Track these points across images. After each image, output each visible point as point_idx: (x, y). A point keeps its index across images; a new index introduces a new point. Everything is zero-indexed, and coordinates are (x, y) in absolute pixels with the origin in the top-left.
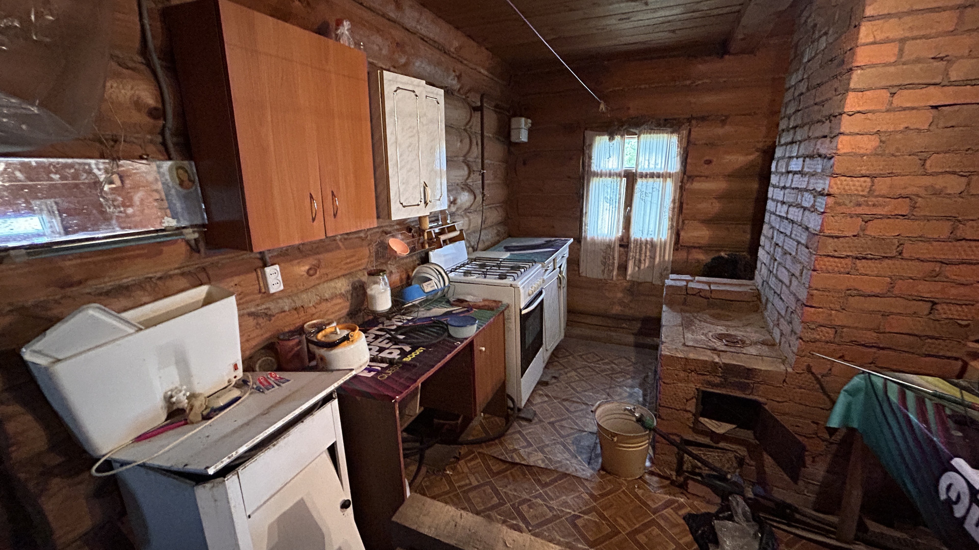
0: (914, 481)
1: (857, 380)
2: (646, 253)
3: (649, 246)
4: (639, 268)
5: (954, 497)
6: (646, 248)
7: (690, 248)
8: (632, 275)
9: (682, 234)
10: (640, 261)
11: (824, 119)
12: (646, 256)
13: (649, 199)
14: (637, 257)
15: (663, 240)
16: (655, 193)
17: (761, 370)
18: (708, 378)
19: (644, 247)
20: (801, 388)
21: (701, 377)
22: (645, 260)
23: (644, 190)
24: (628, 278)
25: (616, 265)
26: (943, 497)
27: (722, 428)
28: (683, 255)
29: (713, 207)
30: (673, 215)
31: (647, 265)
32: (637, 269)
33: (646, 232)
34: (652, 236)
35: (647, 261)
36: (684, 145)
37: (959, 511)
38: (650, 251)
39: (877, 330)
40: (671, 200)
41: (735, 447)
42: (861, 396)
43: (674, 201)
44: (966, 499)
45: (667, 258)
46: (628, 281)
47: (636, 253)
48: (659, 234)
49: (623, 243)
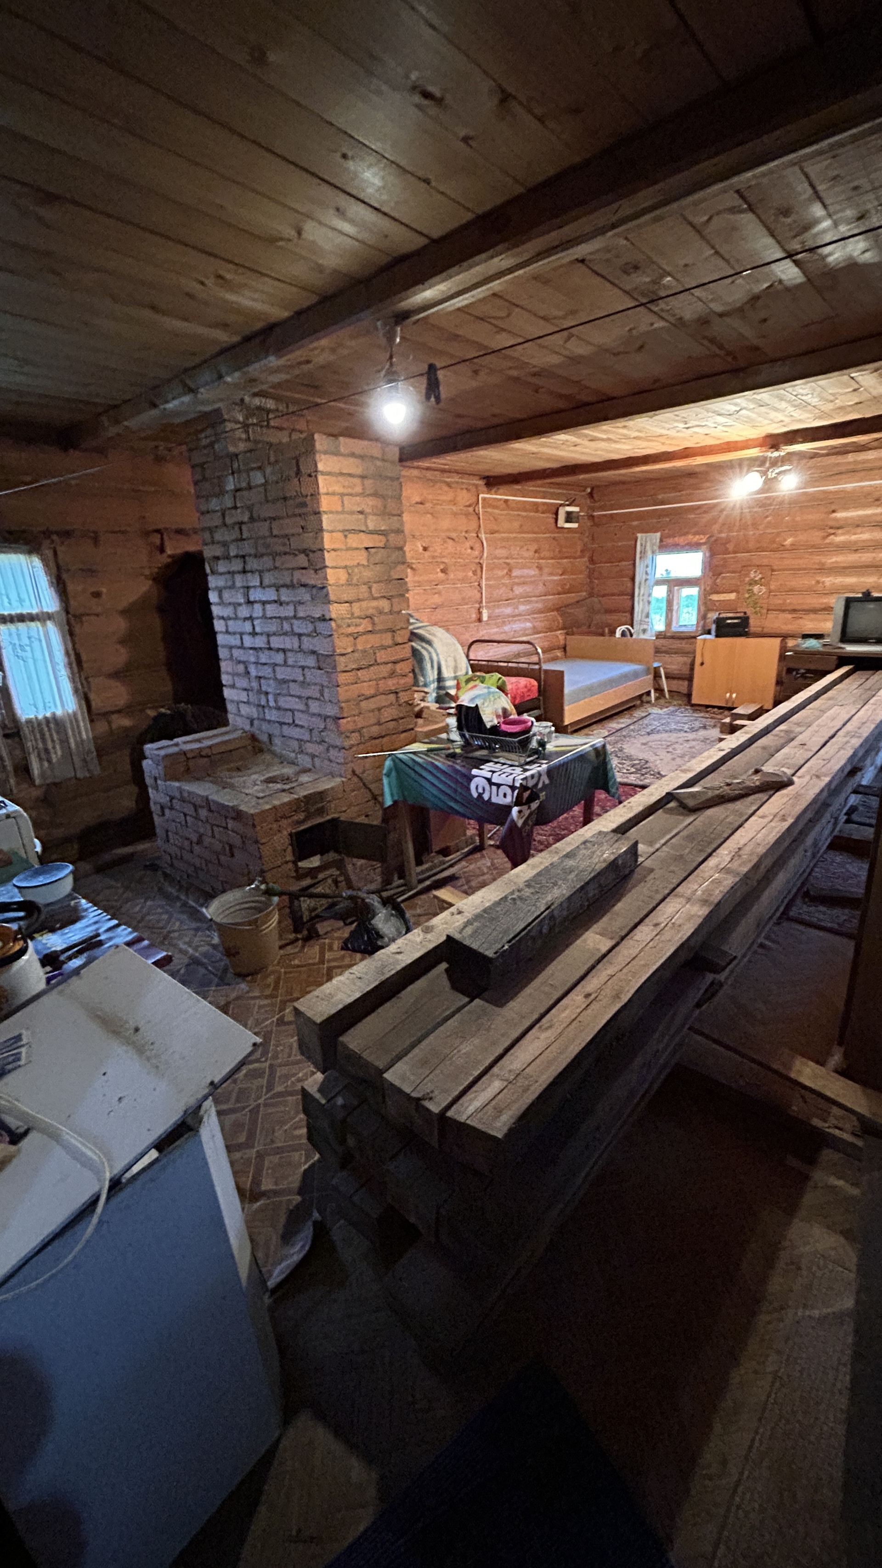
0: (456, 801)
1: (388, 763)
2: (51, 735)
3: (52, 726)
4: (49, 761)
5: (480, 790)
6: (49, 730)
7: (106, 715)
8: (43, 775)
9: (92, 696)
10: (47, 750)
11: (297, 553)
12: (53, 741)
13: (29, 654)
14: (41, 745)
15: (70, 711)
16: (36, 644)
17: (328, 789)
18: (295, 818)
19: (46, 729)
20: (354, 791)
21: (290, 821)
22: (54, 748)
23: (17, 642)
24: (37, 782)
25: (10, 768)
26: (475, 795)
27: (315, 862)
28: (102, 727)
29: (120, 656)
30: (73, 673)
31: (59, 753)
32: (46, 764)
33: (40, 706)
34: (53, 710)
35: (58, 747)
36: (54, 570)
37: (486, 797)
38: (58, 733)
39: (379, 723)
40: (63, 652)
41: (328, 873)
42: (394, 774)
43: (67, 653)
44: (487, 787)
45: (84, 737)
46: (40, 786)
47: (36, 740)
48: (63, 705)
49: (7, 732)
